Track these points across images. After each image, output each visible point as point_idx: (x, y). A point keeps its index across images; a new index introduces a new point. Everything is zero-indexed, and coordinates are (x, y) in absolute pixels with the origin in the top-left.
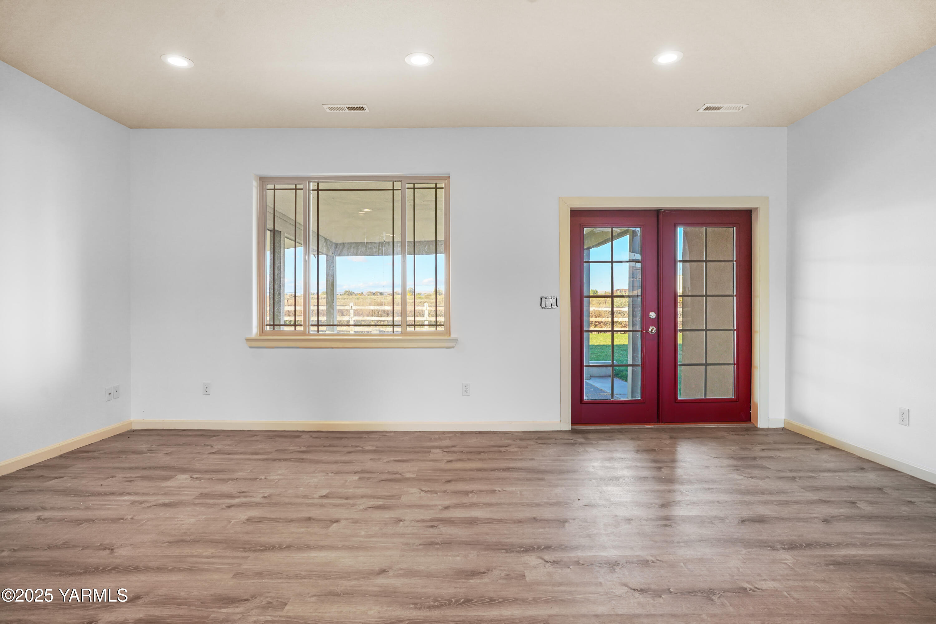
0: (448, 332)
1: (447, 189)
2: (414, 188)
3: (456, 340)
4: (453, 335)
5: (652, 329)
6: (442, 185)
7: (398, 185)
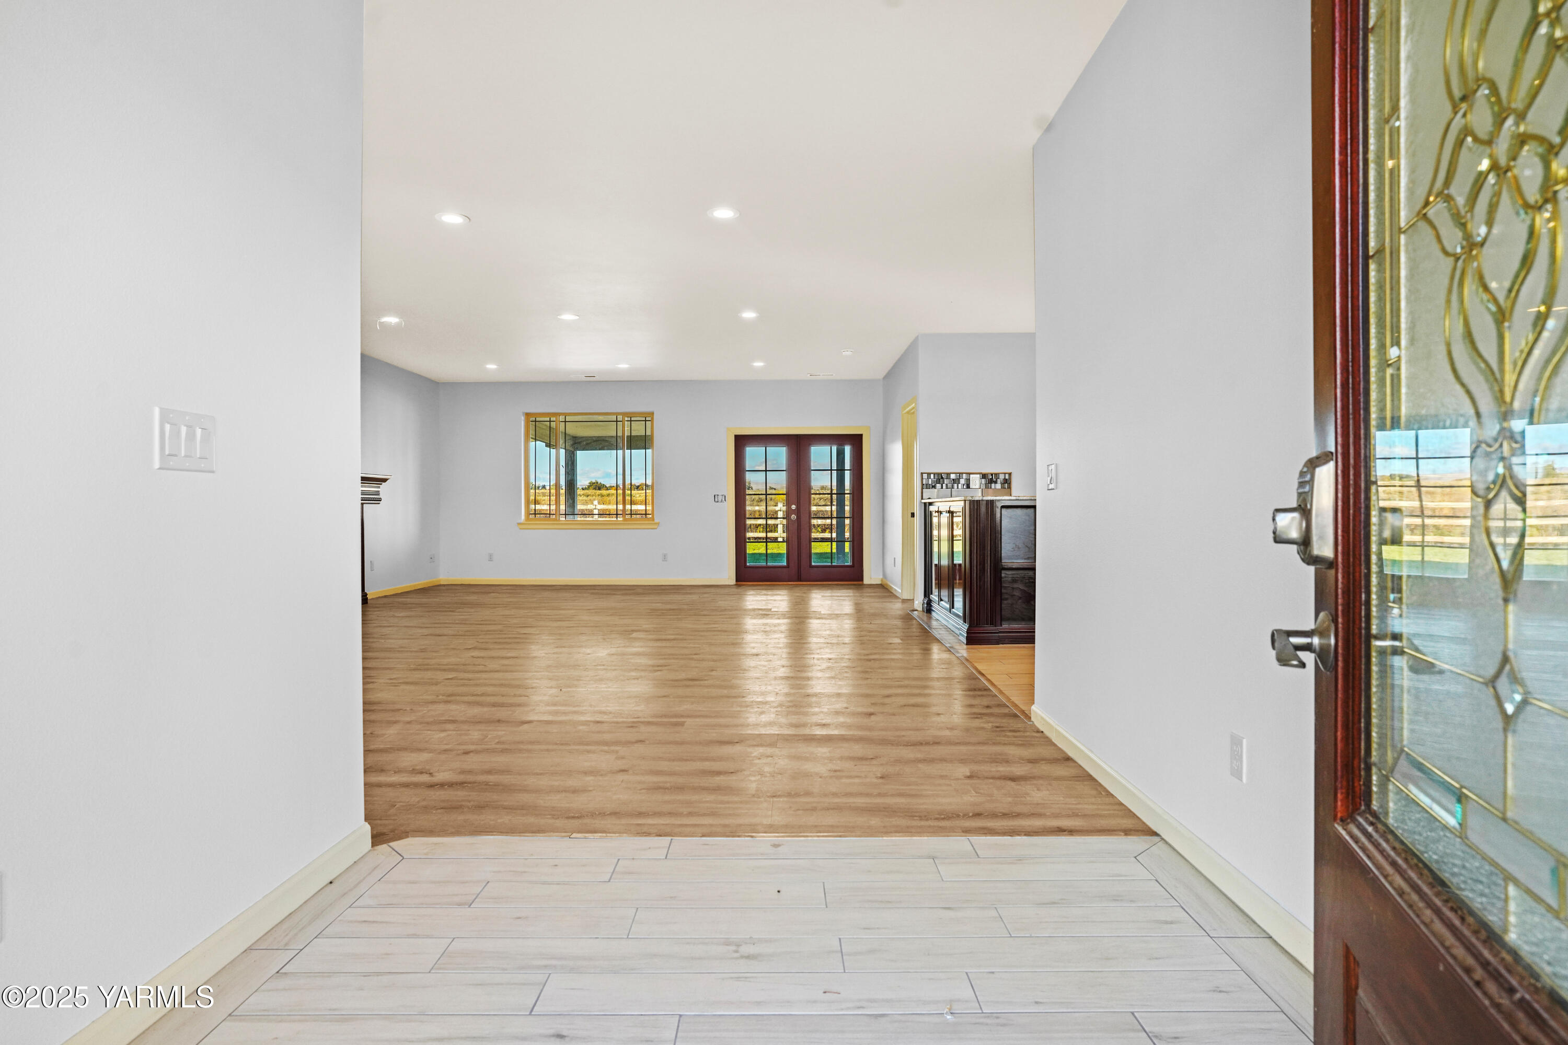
0: (653, 519)
1: (652, 421)
2: (631, 421)
3: (658, 524)
4: (656, 521)
5: (794, 517)
6: (650, 419)
7: (620, 418)
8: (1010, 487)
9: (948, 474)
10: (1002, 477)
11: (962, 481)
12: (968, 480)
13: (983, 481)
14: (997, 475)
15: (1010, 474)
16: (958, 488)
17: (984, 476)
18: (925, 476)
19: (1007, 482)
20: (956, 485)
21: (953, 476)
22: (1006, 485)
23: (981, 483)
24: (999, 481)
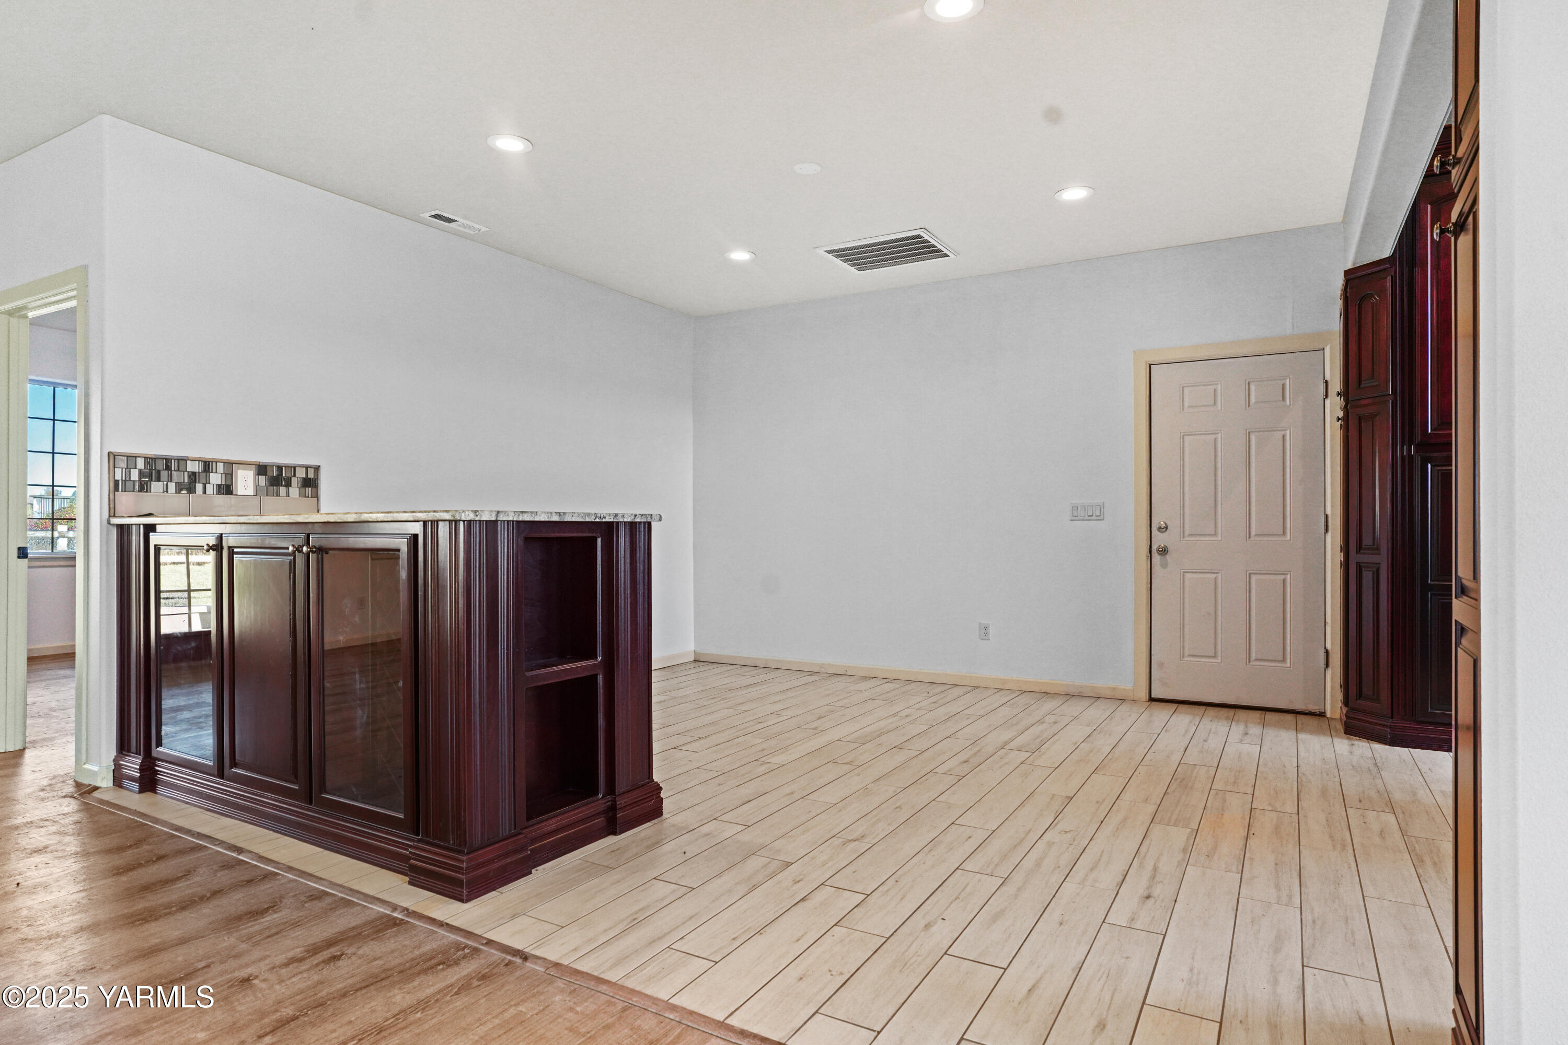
8: (317, 496)
9: (182, 461)
10: (301, 473)
11: (216, 478)
12: (229, 475)
13: (263, 480)
14: (293, 468)
15: (317, 469)
16: (205, 492)
17: (262, 469)
18: (122, 463)
19: (311, 483)
20: (199, 487)
21: (193, 467)
22: (309, 490)
23: (257, 485)
24: (294, 481)
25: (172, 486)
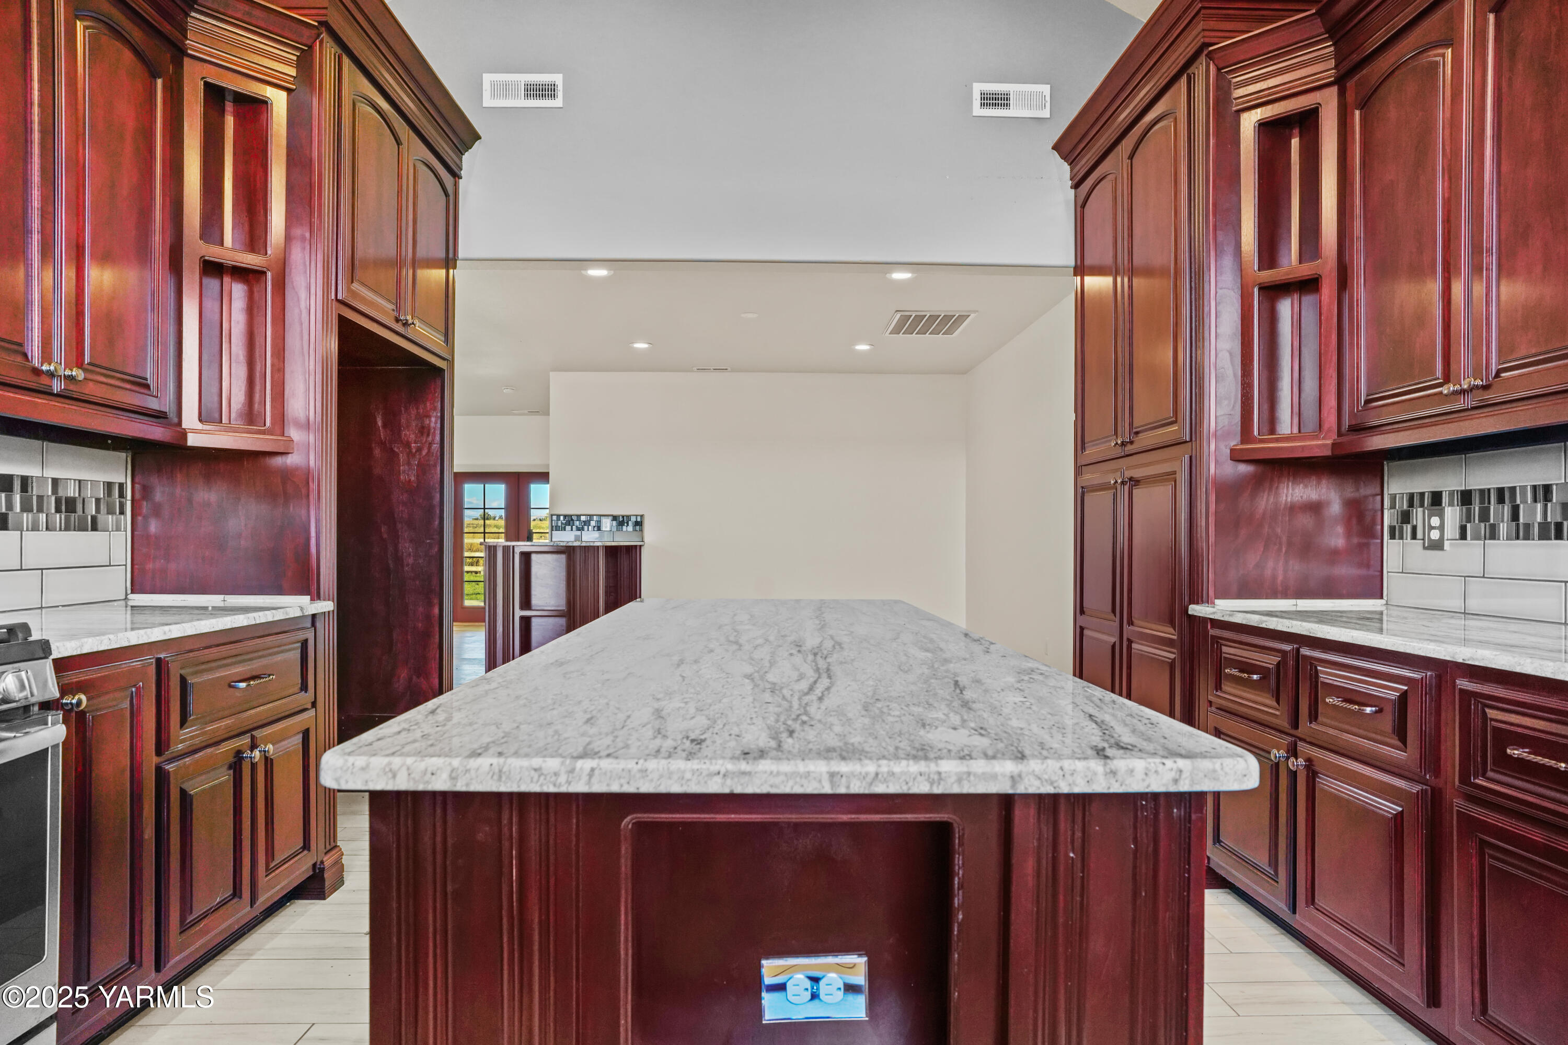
8: (641, 530)
9: (579, 516)
10: (633, 519)
11: (593, 523)
12: (599, 522)
13: (614, 523)
14: (628, 517)
15: (642, 516)
16: (588, 530)
17: (615, 518)
18: (555, 518)
19: (639, 524)
20: (586, 528)
21: (583, 518)
22: (638, 528)
23: (611, 526)
24: (630, 523)
25: (574, 527)
